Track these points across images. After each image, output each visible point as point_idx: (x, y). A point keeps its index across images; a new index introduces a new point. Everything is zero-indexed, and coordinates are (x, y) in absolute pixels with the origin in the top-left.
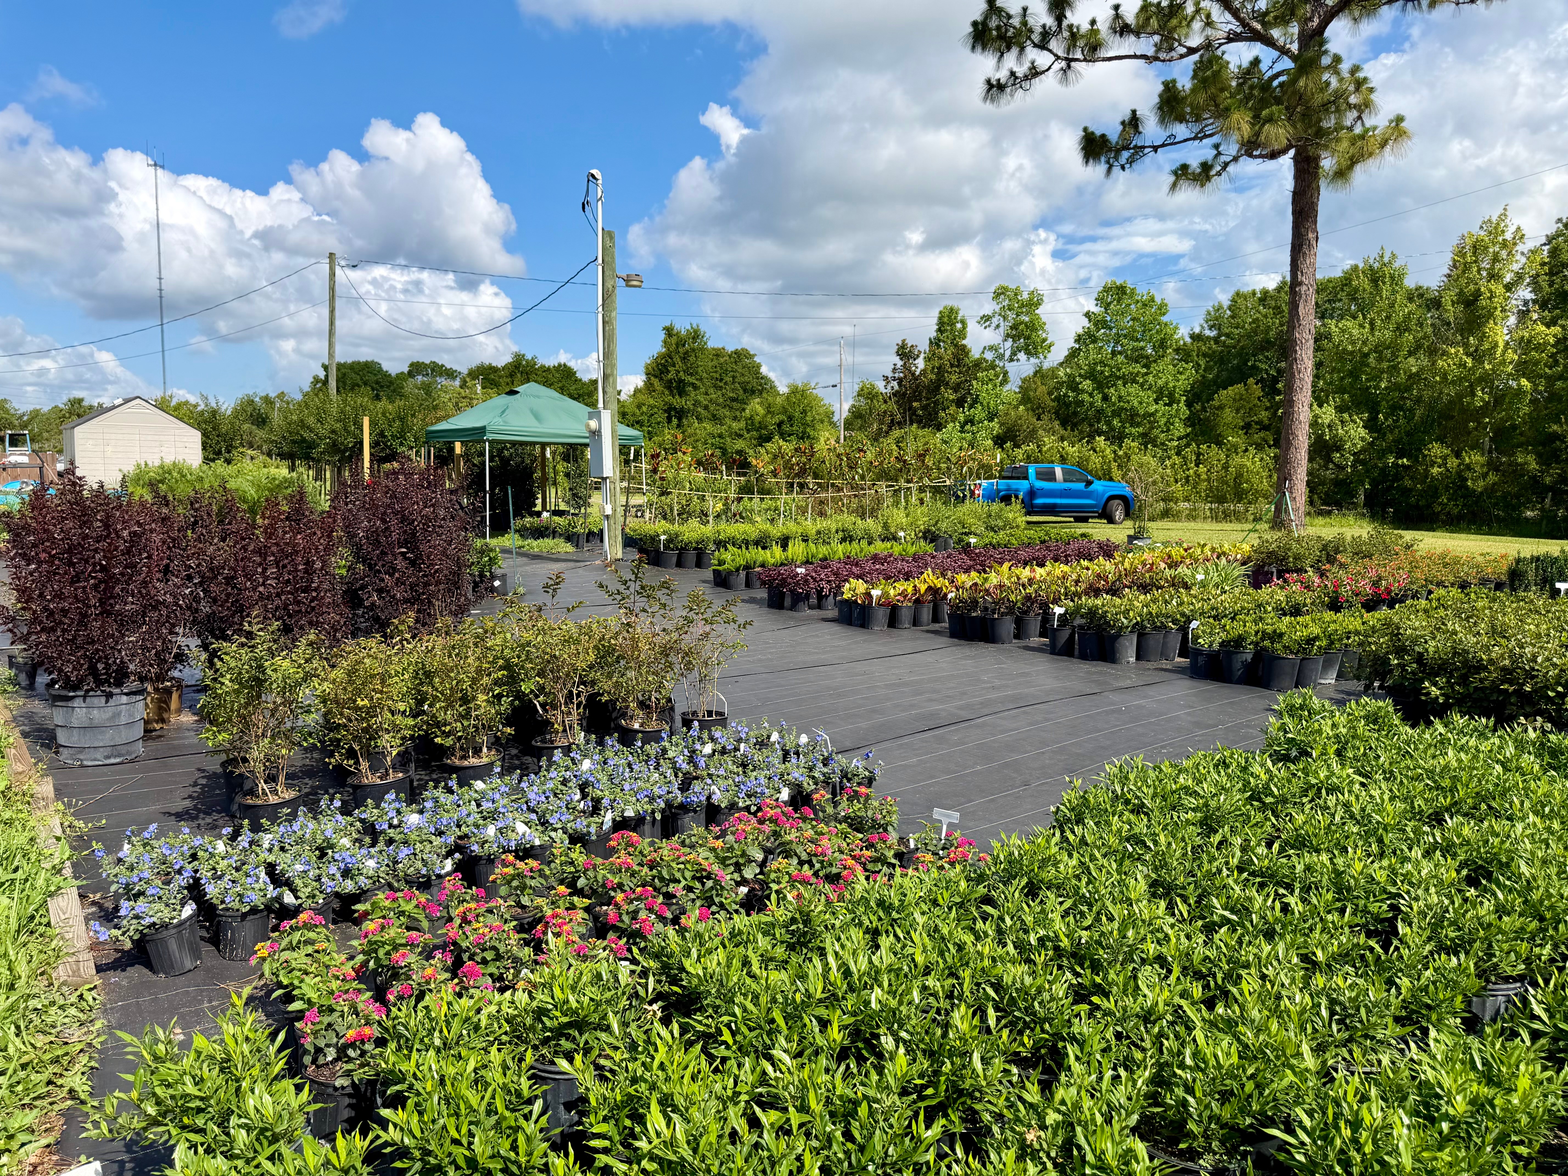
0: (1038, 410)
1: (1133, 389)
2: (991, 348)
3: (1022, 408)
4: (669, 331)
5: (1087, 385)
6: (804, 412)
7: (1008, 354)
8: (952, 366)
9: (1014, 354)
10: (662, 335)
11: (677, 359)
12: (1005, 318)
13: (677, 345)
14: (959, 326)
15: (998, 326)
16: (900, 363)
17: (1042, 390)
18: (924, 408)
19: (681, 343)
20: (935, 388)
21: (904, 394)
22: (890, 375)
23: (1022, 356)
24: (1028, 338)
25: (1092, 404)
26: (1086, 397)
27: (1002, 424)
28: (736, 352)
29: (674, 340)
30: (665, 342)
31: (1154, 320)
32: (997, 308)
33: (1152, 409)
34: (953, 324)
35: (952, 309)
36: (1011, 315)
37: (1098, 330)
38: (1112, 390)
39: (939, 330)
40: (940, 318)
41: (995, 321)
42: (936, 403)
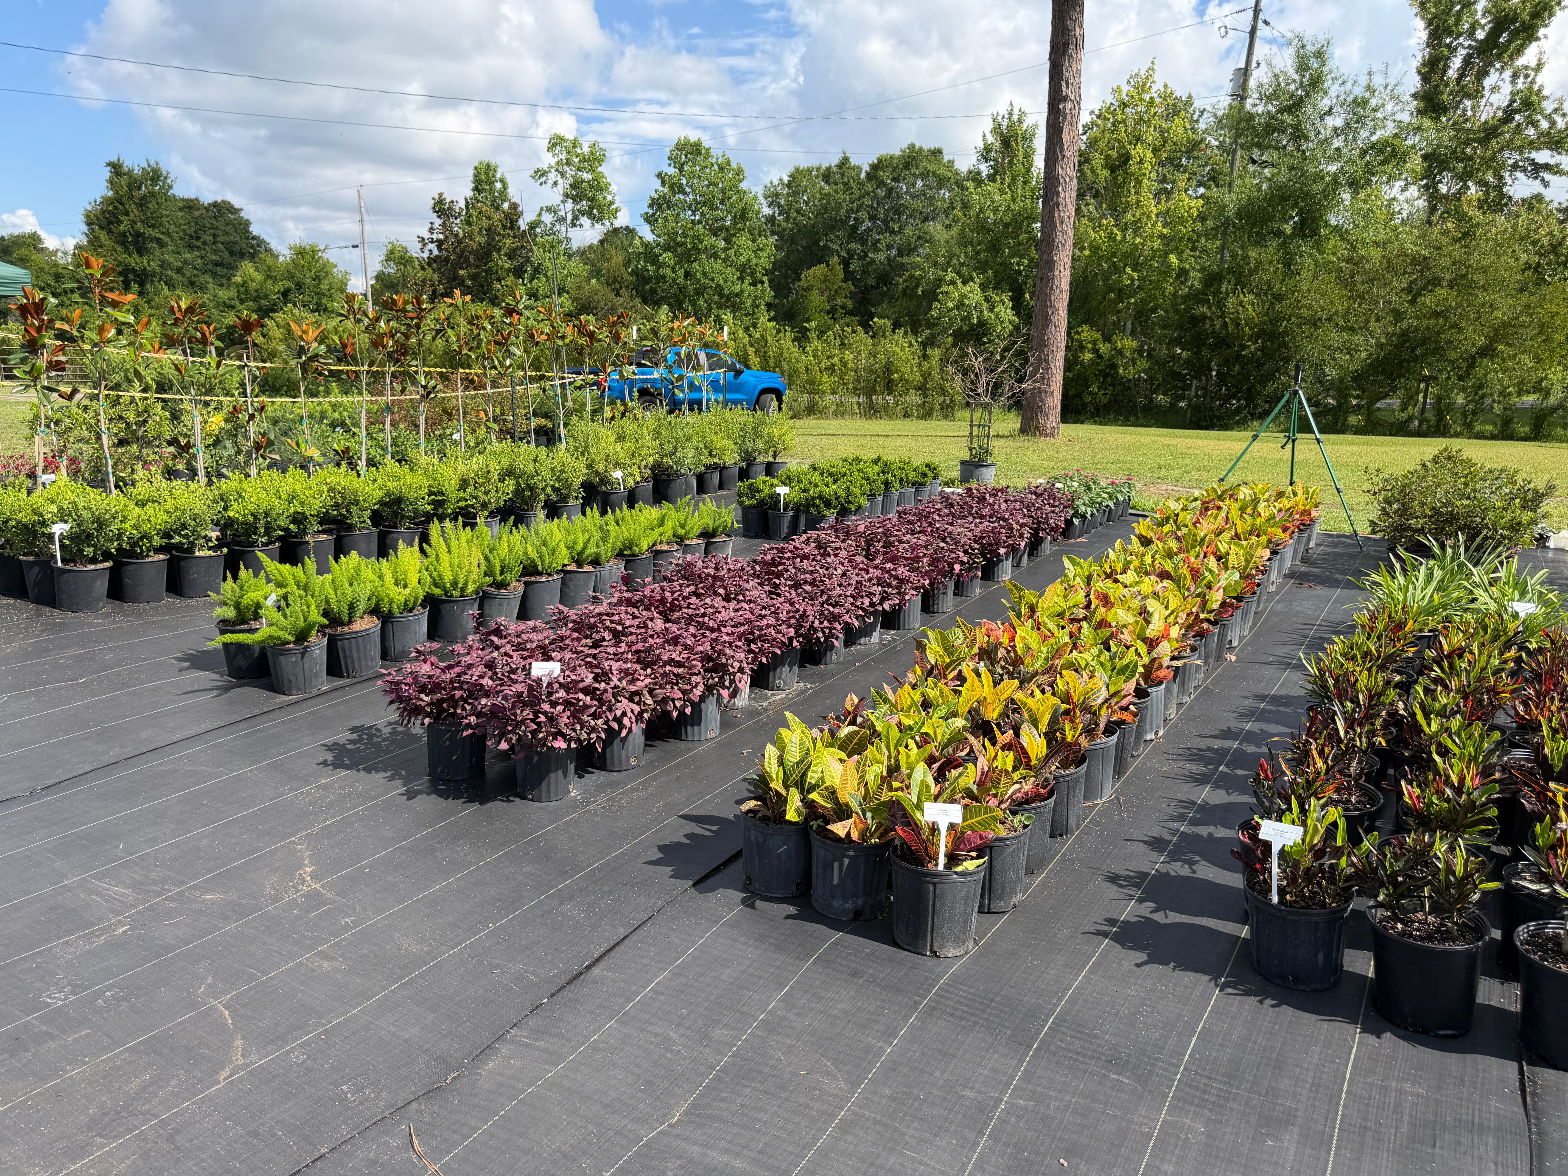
0: (614, 284)
1: (718, 265)
2: (549, 210)
3: (594, 281)
4: (116, 168)
5: (667, 257)
6: (317, 278)
7: (570, 217)
8: (504, 227)
9: (575, 218)
10: (107, 173)
11: (132, 208)
12: (563, 174)
13: (129, 186)
14: (498, 185)
15: (555, 183)
16: (438, 222)
17: (618, 259)
18: (474, 277)
19: (134, 183)
20: (485, 254)
21: (447, 259)
22: (427, 235)
23: (585, 221)
24: (592, 199)
25: (674, 280)
26: (668, 272)
27: (575, 300)
28: (215, 205)
29: (124, 181)
30: (111, 182)
31: (734, 187)
32: (554, 161)
33: (737, 288)
34: (491, 183)
35: (488, 166)
36: (570, 171)
37: (674, 193)
38: (696, 265)
39: (476, 189)
40: (476, 176)
41: (553, 176)
42: (489, 272)
